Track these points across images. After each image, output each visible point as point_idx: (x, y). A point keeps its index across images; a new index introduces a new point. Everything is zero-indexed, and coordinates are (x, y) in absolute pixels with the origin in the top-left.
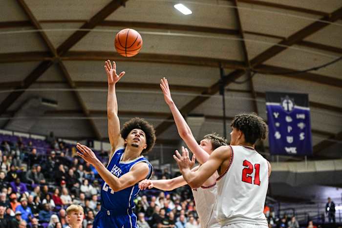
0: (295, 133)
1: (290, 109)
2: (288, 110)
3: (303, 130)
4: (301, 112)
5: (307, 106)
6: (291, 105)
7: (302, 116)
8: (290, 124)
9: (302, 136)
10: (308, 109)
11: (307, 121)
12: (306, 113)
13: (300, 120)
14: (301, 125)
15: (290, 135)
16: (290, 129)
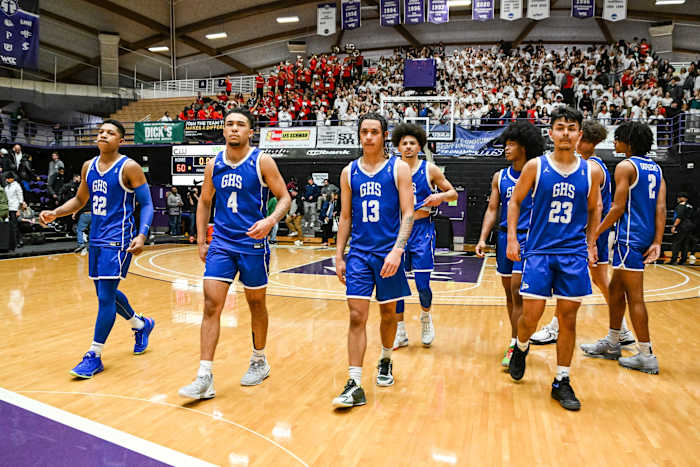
0: (17, 40)
1: (12, 12)
2: (9, 13)
3: (28, 40)
4: (26, 18)
5: (36, 13)
6: (13, 7)
7: (29, 23)
8: (9, 29)
9: (25, 46)
10: (37, 16)
11: (33, 29)
12: (34, 20)
13: (24, 27)
14: (26, 34)
15: (8, 42)
16: (9, 35)
